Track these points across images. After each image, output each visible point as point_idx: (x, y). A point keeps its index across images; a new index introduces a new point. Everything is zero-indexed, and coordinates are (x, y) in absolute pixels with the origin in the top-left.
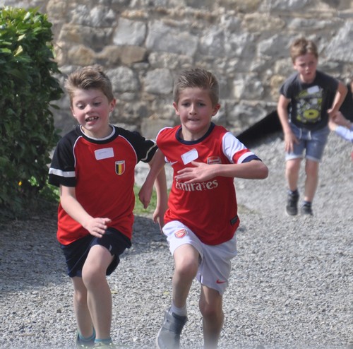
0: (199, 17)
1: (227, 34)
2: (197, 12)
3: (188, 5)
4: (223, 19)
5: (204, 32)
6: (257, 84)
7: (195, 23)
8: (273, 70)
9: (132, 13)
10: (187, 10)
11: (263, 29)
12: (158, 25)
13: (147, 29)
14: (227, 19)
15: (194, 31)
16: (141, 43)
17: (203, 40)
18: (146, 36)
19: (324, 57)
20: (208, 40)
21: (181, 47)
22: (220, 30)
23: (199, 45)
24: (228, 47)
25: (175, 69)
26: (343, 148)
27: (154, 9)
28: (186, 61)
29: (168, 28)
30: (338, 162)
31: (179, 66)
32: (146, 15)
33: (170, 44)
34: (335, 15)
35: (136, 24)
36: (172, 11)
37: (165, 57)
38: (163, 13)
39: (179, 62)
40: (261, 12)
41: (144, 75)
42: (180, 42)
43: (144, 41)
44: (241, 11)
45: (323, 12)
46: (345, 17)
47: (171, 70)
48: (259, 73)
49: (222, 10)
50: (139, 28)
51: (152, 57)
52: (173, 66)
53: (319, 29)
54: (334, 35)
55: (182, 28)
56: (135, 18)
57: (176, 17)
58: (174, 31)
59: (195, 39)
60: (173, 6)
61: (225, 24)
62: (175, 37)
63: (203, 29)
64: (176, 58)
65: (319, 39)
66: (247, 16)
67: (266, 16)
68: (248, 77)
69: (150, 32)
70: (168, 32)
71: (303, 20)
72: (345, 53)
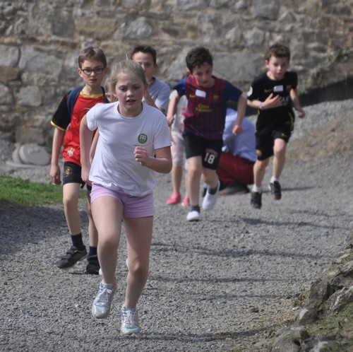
0: (63, 44)
2: (61, 39)
3: (54, 34)
4: (83, 45)
5: (68, 56)
7: (60, 49)
9: (7, 40)
10: (54, 38)
11: (116, 54)
12: (29, 50)
13: (20, 53)
14: (86, 45)
15: (59, 55)
16: (16, 64)
17: (66, 62)
18: (19, 59)
19: (166, 77)
20: (71, 62)
21: (49, 69)
23: (63, 66)
25: (43, 86)
27: (25, 36)
28: (53, 80)
29: (37, 53)
31: (47, 84)
32: (19, 41)
33: (39, 65)
34: (174, 43)
35: (11, 49)
36: (41, 39)
37: (35, 77)
38: (33, 40)
39: (47, 81)
40: (114, 40)
41: (18, 91)
42: (48, 64)
43: (17, 63)
44: (98, 39)
45: (165, 41)
46: (183, 45)
47: (40, 87)
49: (82, 38)
50: (13, 53)
51: (25, 76)
52: (42, 84)
53: (162, 55)
54: (174, 59)
55: (49, 53)
56: (10, 44)
57: (44, 43)
58: (42, 55)
59: (60, 62)
60: (41, 34)
62: (43, 60)
63: (66, 53)
64: (44, 78)
65: (163, 62)
66: (103, 43)
67: (118, 43)
69: (22, 56)
70: (37, 56)
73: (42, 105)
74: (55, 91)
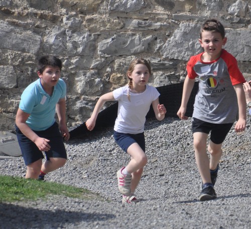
0: (42, 17)
1: (69, 33)
2: (39, 12)
3: (31, 6)
4: (64, 19)
6: (97, 80)
7: (38, 23)
8: (112, 67)
10: (30, 10)
11: (102, 29)
14: (68, 19)
15: (37, 30)
17: (45, 39)
19: (160, 56)
20: (51, 39)
21: (25, 45)
22: (62, 29)
23: (42, 42)
24: (69, 45)
25: (18, 66)
26: (179, 141)
28: (30, 58)
29: (12, 27)
30: (174, 154)
31: (23, 62)
33: (14, 42)
34: (169, 17)
36: (16, 11)
37: (9, 55)
38: (7, 13)
39: (23, 59)
40: (100, 14)
44: (82, 12)
45: (159, 14)
46: (179, 19)
47: (14, 66)
48: (99, 70)
49: (64, 11)
52: (17, 63)
53: (155, 30)
54: (169, 36)
55: (25, 27)
57: (20, 16)
58: (18, 29)
59: (38, 37)
60: (17, 6)
61: (66, 24)
62: (19, 35)
63: (45, 28)
64: (20, 55)
65: (156, 39)
66: (88, 17)
67: (105, 17)
68: (88, 74)
70: (12, 31)
71: (140, 21)
72: (180, 52)
73: (16, 87)
74: (32, 71)
